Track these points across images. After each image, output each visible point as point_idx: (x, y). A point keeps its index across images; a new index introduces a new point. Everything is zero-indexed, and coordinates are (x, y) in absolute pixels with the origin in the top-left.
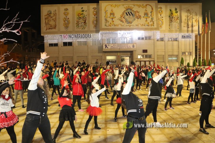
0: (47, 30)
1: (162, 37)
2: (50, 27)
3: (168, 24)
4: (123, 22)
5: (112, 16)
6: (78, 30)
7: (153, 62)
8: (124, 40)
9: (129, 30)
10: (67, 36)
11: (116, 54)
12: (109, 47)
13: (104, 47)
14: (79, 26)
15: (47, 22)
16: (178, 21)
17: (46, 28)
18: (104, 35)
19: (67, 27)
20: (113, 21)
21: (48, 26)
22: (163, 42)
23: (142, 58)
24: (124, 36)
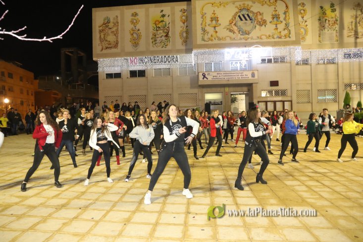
0: (102, 50)
1: (305, 58)
2: (107, 45)
3: (318, 33)
4: (234, 33)
5: (214, 22)
6: (155, 49)
7: (290, 102)
8: (235, 65)
9: (245, 46)
10: (136, 60)
11: (222, 89)
12: (210, 78)
13: (201, 77)
14: (158, 41)
15: (102, 36)
16: (337, 27)
17: (100, 47)
18: (200, 57)
19: (136, 44)
20: (216, 32)
21: (105, 44)
22: (308, 67)
23: (268, 95)
24: (235, 57)
